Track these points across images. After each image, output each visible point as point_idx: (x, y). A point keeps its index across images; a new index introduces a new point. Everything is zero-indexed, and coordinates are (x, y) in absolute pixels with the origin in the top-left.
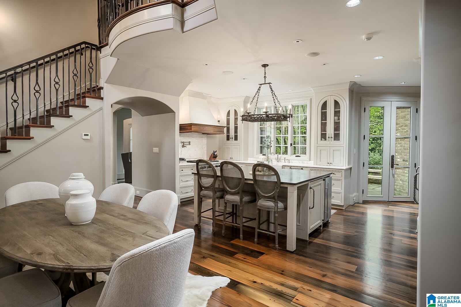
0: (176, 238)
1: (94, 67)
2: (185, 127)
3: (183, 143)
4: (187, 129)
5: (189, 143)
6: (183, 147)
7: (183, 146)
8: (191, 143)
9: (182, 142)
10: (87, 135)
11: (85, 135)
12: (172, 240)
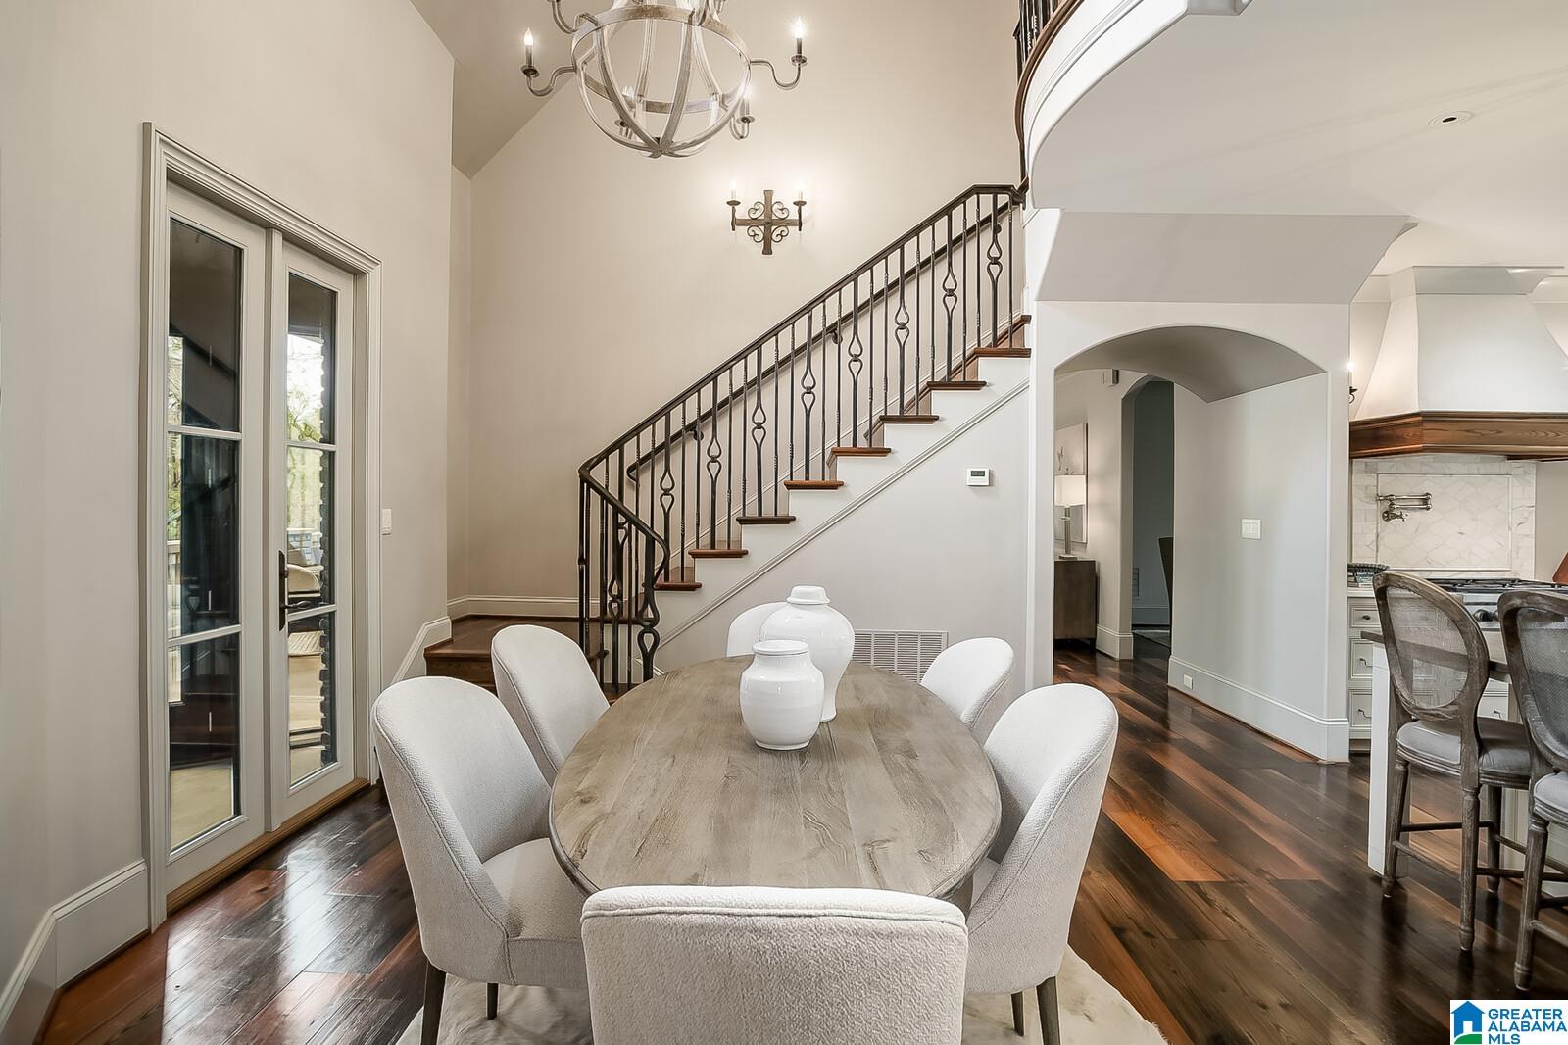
0: (765, 911)
1: (1004, 260)
2: (1390, 432)
3: (1390, 499)
4: (1401, 440)
5: (1425, 501)
6: (1388, 520)
7: (1388, 515)
8: (1432, 502)
9: (1379, 498)
10: (981, 474)
11: (975, 474)
12: (744, 911)
